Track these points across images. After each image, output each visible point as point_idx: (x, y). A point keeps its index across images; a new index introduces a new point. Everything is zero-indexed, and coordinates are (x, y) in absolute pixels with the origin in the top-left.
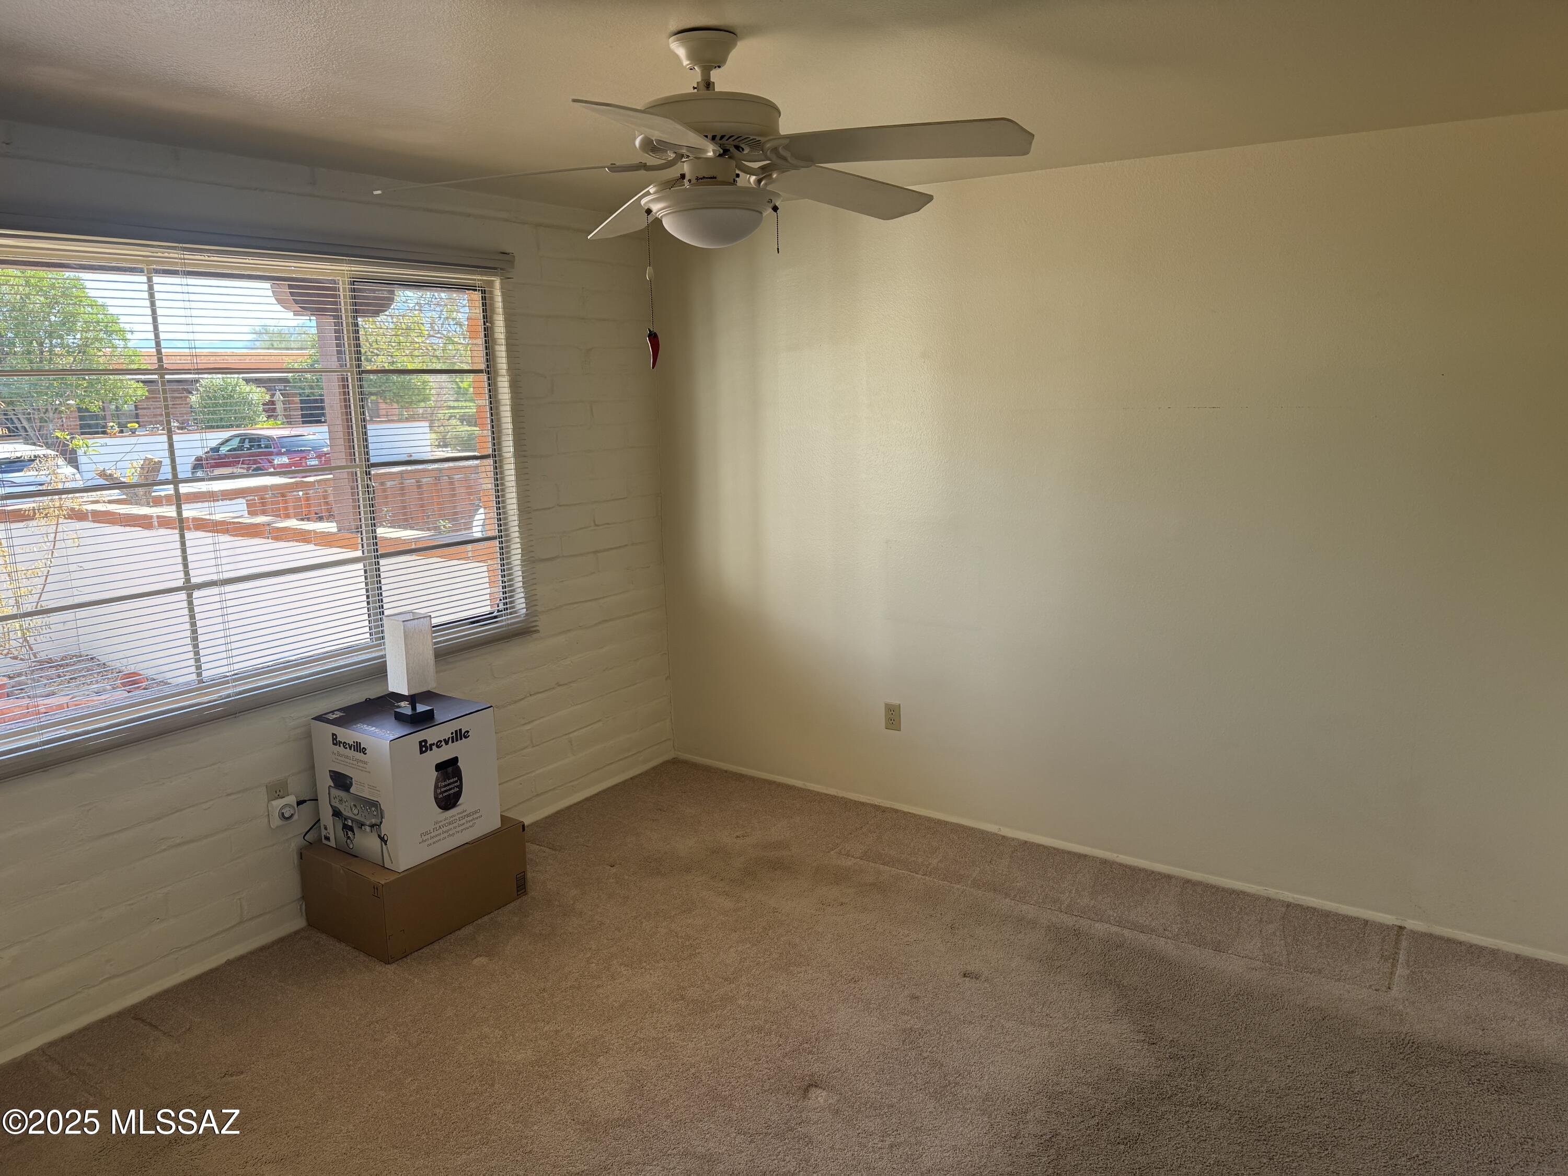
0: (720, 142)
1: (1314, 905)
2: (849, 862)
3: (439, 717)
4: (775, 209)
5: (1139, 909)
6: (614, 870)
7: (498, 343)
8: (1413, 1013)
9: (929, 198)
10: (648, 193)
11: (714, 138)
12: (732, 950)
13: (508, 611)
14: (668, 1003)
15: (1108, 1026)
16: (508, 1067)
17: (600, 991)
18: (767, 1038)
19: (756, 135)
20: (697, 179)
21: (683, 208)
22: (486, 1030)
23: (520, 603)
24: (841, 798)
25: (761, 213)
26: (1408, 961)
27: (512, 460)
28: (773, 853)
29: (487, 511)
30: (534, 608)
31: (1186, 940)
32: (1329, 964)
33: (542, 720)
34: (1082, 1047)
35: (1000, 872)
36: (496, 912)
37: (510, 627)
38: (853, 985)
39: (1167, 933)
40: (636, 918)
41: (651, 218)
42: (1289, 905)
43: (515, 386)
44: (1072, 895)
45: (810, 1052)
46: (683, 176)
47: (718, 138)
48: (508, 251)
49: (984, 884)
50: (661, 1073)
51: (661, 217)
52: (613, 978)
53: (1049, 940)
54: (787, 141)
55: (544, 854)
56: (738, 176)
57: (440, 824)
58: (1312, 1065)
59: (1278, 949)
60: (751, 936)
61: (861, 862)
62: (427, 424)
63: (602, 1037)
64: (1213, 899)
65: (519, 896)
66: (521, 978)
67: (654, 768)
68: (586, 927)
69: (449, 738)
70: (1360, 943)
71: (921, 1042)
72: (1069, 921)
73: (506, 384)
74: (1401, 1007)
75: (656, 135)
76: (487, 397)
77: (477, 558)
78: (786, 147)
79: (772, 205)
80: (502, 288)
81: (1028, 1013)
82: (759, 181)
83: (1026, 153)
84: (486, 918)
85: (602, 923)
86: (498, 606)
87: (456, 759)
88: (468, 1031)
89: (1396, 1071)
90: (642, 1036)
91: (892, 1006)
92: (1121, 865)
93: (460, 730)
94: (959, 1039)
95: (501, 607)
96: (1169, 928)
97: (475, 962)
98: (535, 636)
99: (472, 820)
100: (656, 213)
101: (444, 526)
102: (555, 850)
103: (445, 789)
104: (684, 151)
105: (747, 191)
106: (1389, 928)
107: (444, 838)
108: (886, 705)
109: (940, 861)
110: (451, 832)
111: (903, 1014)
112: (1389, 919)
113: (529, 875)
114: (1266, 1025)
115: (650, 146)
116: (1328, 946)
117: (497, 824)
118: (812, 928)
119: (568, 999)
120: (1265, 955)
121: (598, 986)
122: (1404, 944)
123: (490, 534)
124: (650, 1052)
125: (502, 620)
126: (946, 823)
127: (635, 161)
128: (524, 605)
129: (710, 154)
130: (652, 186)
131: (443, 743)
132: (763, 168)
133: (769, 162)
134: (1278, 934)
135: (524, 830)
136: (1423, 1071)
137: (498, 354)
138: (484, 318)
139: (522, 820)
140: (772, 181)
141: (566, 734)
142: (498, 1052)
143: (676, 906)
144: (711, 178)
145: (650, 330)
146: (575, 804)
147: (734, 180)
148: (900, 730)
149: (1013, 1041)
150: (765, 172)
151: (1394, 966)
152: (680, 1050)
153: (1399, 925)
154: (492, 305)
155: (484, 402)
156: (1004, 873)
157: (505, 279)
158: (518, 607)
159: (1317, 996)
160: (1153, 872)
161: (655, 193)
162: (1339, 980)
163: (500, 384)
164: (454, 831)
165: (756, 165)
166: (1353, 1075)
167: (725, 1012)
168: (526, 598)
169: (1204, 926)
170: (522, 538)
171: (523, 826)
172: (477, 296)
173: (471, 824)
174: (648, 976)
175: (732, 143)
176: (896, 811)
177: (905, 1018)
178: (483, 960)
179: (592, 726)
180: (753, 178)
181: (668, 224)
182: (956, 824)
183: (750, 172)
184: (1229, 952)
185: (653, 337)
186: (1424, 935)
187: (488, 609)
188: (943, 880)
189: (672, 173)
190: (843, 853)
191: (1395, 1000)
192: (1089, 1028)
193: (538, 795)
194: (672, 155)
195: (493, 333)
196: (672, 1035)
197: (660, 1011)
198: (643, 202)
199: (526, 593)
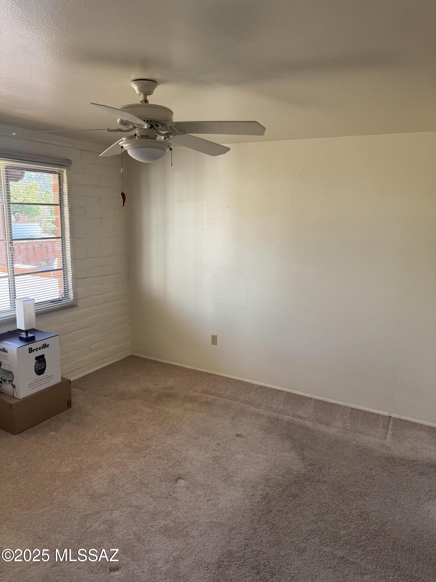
0: (150, 123)
1: (361, 409)
2: (197, 394)
3: (37, 339)
4: (171, 149)
5: (300, 410)
6: (106, 398)
7: (64, 194)
8: (393, 447)
9: (228, 149)
10: (122, 140)
11: (148, 121)
12: (151, 428)
13: (66, 298)
14: (125, 448)
15: (288, 454)
16: (61, 474)
17: (99, 444)
18: (162, 461)
19: (163, 121)
20: (141, 136)
21: (136, 147)
22: (53, 460)
23: (71, 295)
24: (195, 370)
25: (166, 151)
26: (392, 428)
27: (69, 239)
28: (168, 391)
29: (58, 259)
30: (77, 297)
31: (316, 422)
32: (365, 430)
33: (79, 341)
34: (278, 462)
35: (251, 397)
36: (59, 414)
37: (67, 304)
38: (196, 440)
39: (310, 419)
40: (114, 416)
41: (123, 150)
42: (352, 409)
43: (70, 211)
44: (277, 405)
45: (179, 466)
46: (136, 135)
47: (149, 121)
48: (69, 159)
49: (245, 401)
50: (121, 475)
51: (127, 149)
52: (104, 439)
53: (268, 422)
54: (175, 124)
55: (79, 392)
56: (157, 136)
57: (37, 380)
58: (359, 466)
59: (348, 425)
60: (158, 423)
61: (201, 394)
62: (39, 224)
63: (99, 462)
64: (326, 407)
65: (68, 408)
66: (68, 440)
67: (123, 359)
68: (94, 420)
69: (41, 347)
70: (376, 422)
71: (220, 461)
72: (275, 415)
73: (67, 210)
74: (389, 445)
75: (125, 119)
76: (60, 214)
77: (55, 277)
78: (175, 126)
79: (169, 148)
80: (67, 173)
81: (259, 449)
82: (165, 139)
83: (263, 134)
84: (55, 417)
85: (101, 419)
86: (62, 296)
87: (43, 356)
88: (46, 461)
89: (387, 468)
90: (114, 461)
91: (210, 448)
92: (294, 394)
93: (45, 344)
94: (234, 459)
95: (63, 296)
96: (310, 418)
97: (50, 434)
98: (77, 308)
99: (49, 379)
100: (125, 148)
101: (43, 264)
102: (83, 390)
103: (39, 367)
104: (136, 125)
105: (160, 142)
106: (386, 417)
107: (39, 386)
108: (212, 335)
109: (230, 393)
110: (41, 384)
111: (214, 450)
112: (386, 414)
113: (72, 400)
114: (343, 452)
115: (123, 123)
116: (365, 424)
117: (59, 380)
118: (181, 419)
119: (86, 447)
120: (343, 427)
121: (98, 442)
122: (391, 422)
123: (60, 268)
124: (117, 467)
125: (63, 302)
126: (233, 379)
127: (118, 128)
128: (73, 296)
129: (146, 127)
130: (124, 138)
131: (38, 349)
132: (166, 134)
133: (168, 132)
134: (348, 419)
135: (70, 383)
136: (396, 468)
137: (64, 198)
138: (59, 184)
139: (70, 379)
140: (170, 139)
141: (88, 346)
142: (58, 468)
143: (130, 412)
144: (146, 136)
145: (122, 192)
146: (92, 373)
147: (155, 137)
148: (217, 345)
149: (254, 460)
150: (167, 135)
151: (387, 430)
152: (129, 466)
153: (390, 415)
154: (63, 179)
155: (59, 216)
156: (253, 397)
157: (68, 170)
158: (70, 296)
159: (361, 441)
160: (305, 397)
161: (125, 140)
162: (368, 436)
163: (65, 210)
164: (42, 383)
165: (164, 132)
166: (372, 470)
167: (147, 451)
168: (73, 293)
169: (323, 417)
170: (72, 270)
171: (70, 381)
172: (57, 176)
173: (49, 380)
174: (118, 438)
175: (155, 124)
176: (215, 375)
177: (215, 452)
178: (53, 433)
179: (99, 343)
180: (163, 137)
181: (130, 153)
182: (236, 379)
183: (162, 135)
184: (331, 426)
185: (123, 195)
186: (398, 419)
187: (58, 297)
188: (231, 400)
189: (132, 133)
190: (195, 391)
191: (387, 442)
192: (281, 454)
193: (77, 369)
194: (131, 127)
195: (63, 190)
196: (126, 460)
197: (122, 452)
198: (120, 143)
199: (73, 291)
